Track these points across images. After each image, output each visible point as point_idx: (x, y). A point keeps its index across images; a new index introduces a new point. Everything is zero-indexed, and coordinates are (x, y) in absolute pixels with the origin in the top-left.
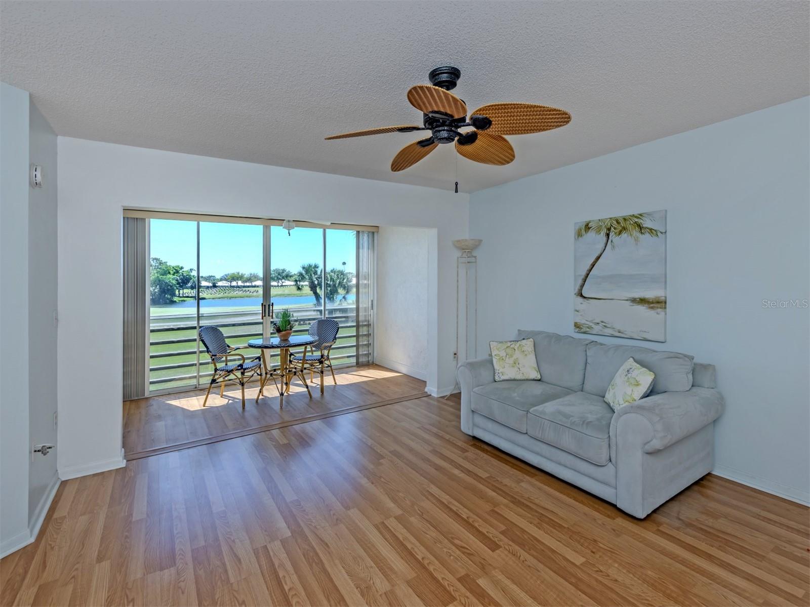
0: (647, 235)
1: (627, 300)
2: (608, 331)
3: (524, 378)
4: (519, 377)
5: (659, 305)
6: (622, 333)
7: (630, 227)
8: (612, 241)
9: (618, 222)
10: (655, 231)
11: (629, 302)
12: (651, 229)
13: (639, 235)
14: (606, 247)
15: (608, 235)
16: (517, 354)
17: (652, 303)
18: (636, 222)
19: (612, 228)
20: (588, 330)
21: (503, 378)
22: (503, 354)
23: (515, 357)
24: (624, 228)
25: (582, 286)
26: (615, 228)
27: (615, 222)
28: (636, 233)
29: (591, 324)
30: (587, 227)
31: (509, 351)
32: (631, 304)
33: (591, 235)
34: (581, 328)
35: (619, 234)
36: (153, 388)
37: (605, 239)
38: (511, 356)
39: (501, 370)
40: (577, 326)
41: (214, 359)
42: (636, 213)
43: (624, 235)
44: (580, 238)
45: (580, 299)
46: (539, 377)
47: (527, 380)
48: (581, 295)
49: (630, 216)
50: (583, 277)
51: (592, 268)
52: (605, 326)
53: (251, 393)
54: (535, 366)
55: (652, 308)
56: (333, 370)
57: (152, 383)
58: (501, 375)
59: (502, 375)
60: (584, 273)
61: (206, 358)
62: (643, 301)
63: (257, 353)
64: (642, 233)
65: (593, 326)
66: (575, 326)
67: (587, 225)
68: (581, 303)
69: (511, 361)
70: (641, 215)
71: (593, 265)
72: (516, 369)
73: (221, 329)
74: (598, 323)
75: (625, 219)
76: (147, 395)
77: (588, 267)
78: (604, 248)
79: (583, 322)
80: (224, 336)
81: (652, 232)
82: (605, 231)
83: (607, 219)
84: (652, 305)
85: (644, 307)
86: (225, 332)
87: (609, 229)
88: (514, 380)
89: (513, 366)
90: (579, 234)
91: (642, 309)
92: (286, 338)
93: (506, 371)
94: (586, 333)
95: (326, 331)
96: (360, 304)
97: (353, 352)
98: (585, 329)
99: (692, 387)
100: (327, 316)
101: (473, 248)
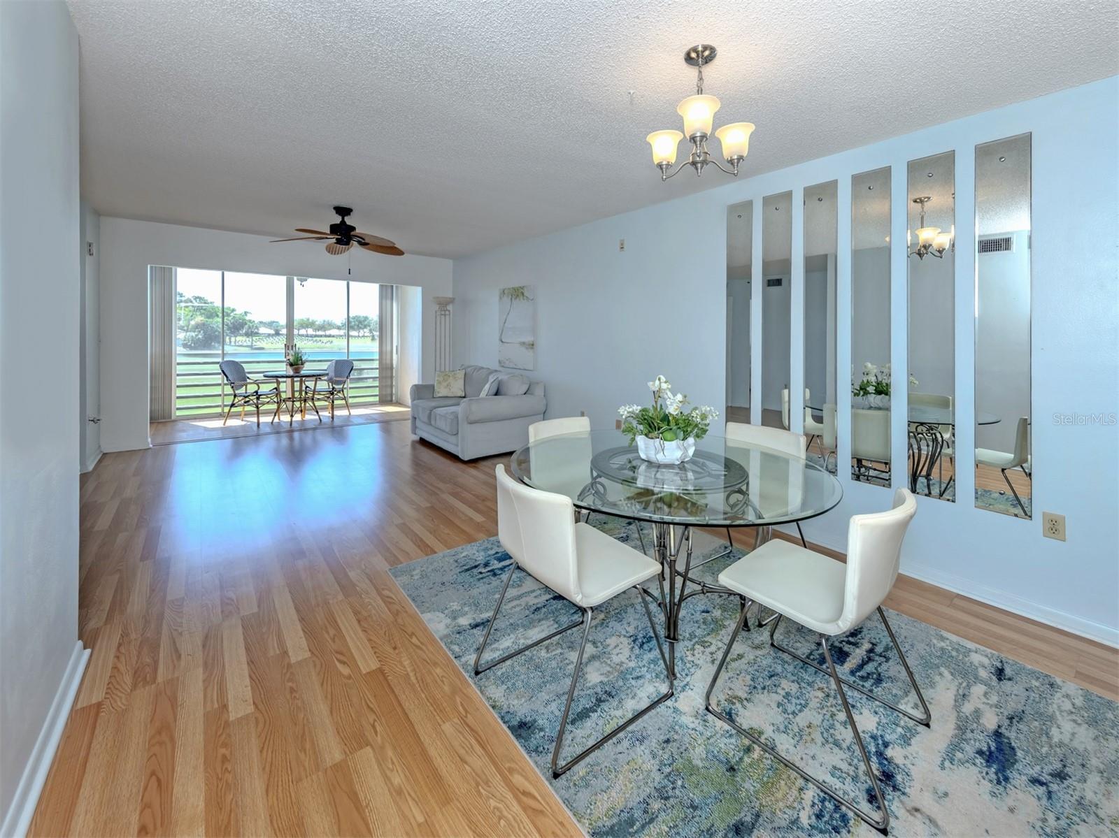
0: (527, 300)
1: (517, 343)
3: (452, 395)
4: (450, 395)
5: (530, 347)
7: (519, 294)
8: (513, 305)
9: (516, 291)
11: (519, 344)
12: (528, 297)
13: (523, 300)
14: (511, 307)
15: (511, 299)
16: (451, 380)
17: (527, 345)
18: (522, 292)
21: (440, 395)
22: (441, 380)
23: (449, 381)
25: (501, 335)
26: (514, 295)
27: (514, 290)
28: (522, 298)
29: (506, 361)
30: (503, 292)
31: (446, 377)
32: (519, 346)
33: (505, 298)
36: (179, 413)
37: (510, 301)
38: (446, 381)
39: (439, 390)
40: (500, 362)
42: (522, 285)
43: (518, 299)
44: (500, 300)
45: (501, 343)
46: (463, 395)
47: (455, 396)
48: (502, 341)
49: (519, 287)
50: (502, 328)
51: (505, 322)
54: (463, 389)
56: (347, 406)
57: (178, 410)
59: (438, 393)
60: (502, 326)
61: (228, 390)
62: (524, 344)
68: (502, 346)
69: (445, 384)
70: (524, 287)
72: (448, 389)
73: (243, 365)
74: (509, 360)
75: (517, 289)
76: (174, 418)
78: (510, 309)
79: (502, 358)
80: (246, 371)
81: (529, 299)
82: (510, 297)
83: (511, 287)
85: (525, 348)
86: (247, 368)
87: (512, 296)
88: (447, 397)
90: (500, 298)
92: (297, 371)
93: (442, 391)
94: (503, 366)
95: (343, 369)
96: (384, 349)
97: (376, 391)
98: (503, 364)
99: (524, 394)
100: (350, 358)
101: (448, 304)
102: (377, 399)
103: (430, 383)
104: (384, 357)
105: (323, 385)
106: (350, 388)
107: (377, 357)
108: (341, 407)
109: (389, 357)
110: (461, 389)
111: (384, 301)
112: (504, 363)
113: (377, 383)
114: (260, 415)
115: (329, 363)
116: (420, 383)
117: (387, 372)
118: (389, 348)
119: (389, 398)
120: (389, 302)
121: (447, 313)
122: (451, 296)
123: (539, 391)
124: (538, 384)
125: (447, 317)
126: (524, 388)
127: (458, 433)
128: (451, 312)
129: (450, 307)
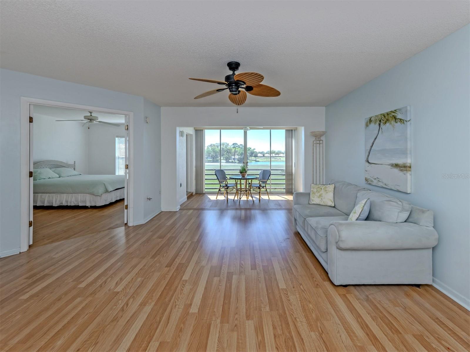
0: (399, 123)
1: (389, 165)
2: (380, 184)
3: (323, 204)
4: (322, 203)
5: (405, 169)
6: (387, 186)
7: (390, 119)
8: (382, 128)
9: (385, 117)
10: (403, 120)
11: (390, 166)
12: (401, 119)
13: (395, 123)
14: (379, 132)
15: (380, 125)
16: (322, 192)
17: (402, 167)
18: (393, 116)
19: (382, 120)
20: (371, 182)
21: (313, 202)
22: (315, 190)
23: (321, 193)
24: (388, 120)
25: (368, 156)
26: (383, 120)
27: (383, 116)
28: (393, 122)
29: (373, 179)
30: (370, 121)
31: (319, 189)
32: (391, 167)
33: (372, 125)
34: (368, 181)
35: (385, 123)
36: (206, 190)
37: (378, 127)
38: (319, 192)
39: (313, 198)
40: (366, 180)
41: (220, 182)
42: (393, 110)
43: (388, 124)
44: (367, 128)
45: (367, 164)
46: (333, 205)
47: (326, 206)
48: (368, 162)
49: (390, 112)
50: (368, 151)
51: (373, 145)
52: (379, 181)
53: (231, 197)
54: (333, 200)
55: (401, 170)
58: (312, 201)
59: (313, 201)
60: (369, 149)
62: (396, 166)
63: (233, 182)
64: (396, 122)
65: (374, 180)
66: (365, 180)
67: (370, 119)
68: (368, 167)
69: (318, 194)
70: (395, 111)
71: (373, 144)
72: (320, 199)
73: (224, 171)
74: (376, 179)
75: (388, 114)
76: (204, 192)
77: (371, 145)
78: (378, 133)
79: (369, 177)
81: (401, 121)
82: (378, 122)
83: (379, 115)
84: (402, 169)
85: (398, 170)
87: (380, 121)
88: (319, 205)
89: (319, 198)
90: (367, 126)
91: (396, 171)
92: (243, 176)
93: (315, 200)
94: (370, 184)
95: (266, 175)
96: (288, 164)
97: (284, 186)
98: (370, 182)
99: (405, 221)
100: (271, 169)
101: (321, 135)
102: (284, 190)
103: (308, 192)
104: (288, 169)
105: (256, 182)
106: (272, 184)
107: (284, 168)
108: (264, 194)
109: (290, 168)
110: (331, 200)
111: (288, 139)
112: (372, 181)
113: (284, 182)
114: (228, 194)
115: (261, 171)
116: (304, 191)
117: (289, 176)
118: (291, 164)
119: (291, 191)
120: (290, 139)
121: (321, 142)
122: (324, 130)
123: (426, 220)
124: (423, 212)
125: (321, 145)
126: (405, 215)
127: (327, 251)
128: (324, 141)
129: (323, 138)
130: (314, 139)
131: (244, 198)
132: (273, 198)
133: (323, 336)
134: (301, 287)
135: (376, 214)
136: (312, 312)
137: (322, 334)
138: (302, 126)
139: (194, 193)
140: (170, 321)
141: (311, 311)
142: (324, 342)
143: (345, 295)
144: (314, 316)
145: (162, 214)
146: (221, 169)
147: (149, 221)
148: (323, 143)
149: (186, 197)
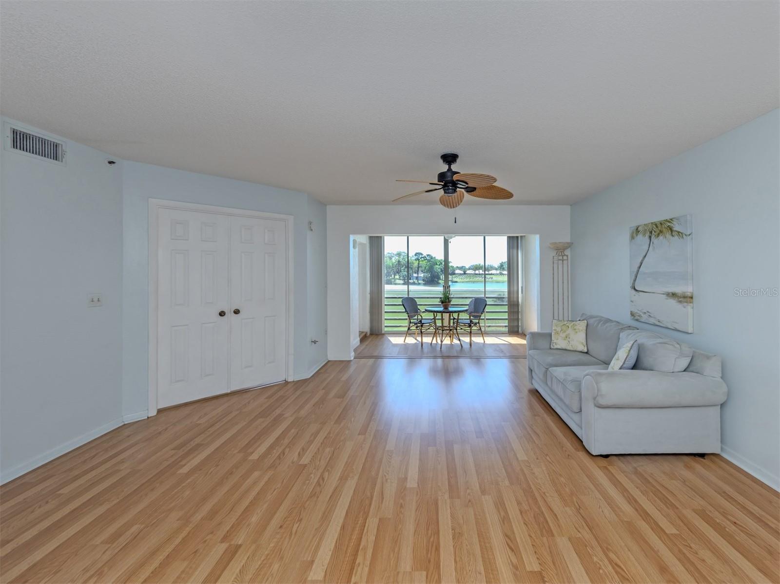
0: (676, 237)
1: (663, 294)
2: (652, 321)
3: (572, 349)
4: (568, 348)
5: (685, 300)
6: (661, 323)
7: (664, 230)
8: (653, 243)
9: (657, 227)
10: (682, 233)
11: (665, 295)
12: (679, 232)
13: (670, 237)
14: (649, 247)
15: (650, 237)
16: (570, 331)
17: (681, 297)
18: (669, 226)
19: (653, 232)
20: (639, 318)
21: (556, 347)
22: (559, 329)
23: (567, 332)
24: (661, 232)
25: (635, 280)
26: (655, 232)
27: (655, 226)
28: (668, 235)
29: (641, 313)
30: (637, 230)
31: (564, 328)
32: (666, 297)
33: (640, 237)
34: (635, 316)
35: (658, 236)
36: (386, 329)
37: (648, 241)
38: (565, 332)
39: (555, 341)
40: (632, 314)
41: (410, 317)
42: (668, 218)
43: (661, 238)
44: (633, 240)
45: (633, 292)
46: (586, 350)
47: (576, 351)
48: (635, 289)
49: (664, 220)
50: (635, 273)
51: (641, 265)
52: (650, 316)
53: (427, 340)
54: (585, 343)
55: (680, 302)
56: (482, 333)
57: (386, 326)
58: (554, 344)
59: (556, 344)
60: (636, 270)
61: (405, 316)
62: (673, 295)
63: (431, 316)
64: (672, 235)
65: (642, 315)
66: (631, 314)
67: (637, 229)
68: (635, 295)
69: (564, 335)
70: (671, 220)
71: (641, 264)
72: (566, 342)
73: (416, 299)
74: (645, 313)
75: (661, 224)
76: (383, 332)
77: (638, 265)
78: (648, 249)
79: (636, 311)
80: (418, 303)
81: (679, 235)
82: (648, 234)
83: (649, 223)
84: (680, 299)
85: (675, 301)
86: (418, 301)
87: (651, 232)
88: (566, 350)
89: (565, 339)
90: (632, 238)
91: (673, 302)
92: (446, 307)
93: (560, 342)
94: (637, 320)
95: (479, 306)
96: (512, 289)
97: (506, 323)
98: (637, 317)
99: (684, 371)
100: (486, 296)
101: (565, 249)
102: (506, 329)
103: (547, 331)
104: (512, 296)
105: (464, 316)
106: (487, 319)
107: (506, 295)
108: (477, 334)
109: (515, 295)
110: (582, 343)
111: (511, 250)
112: (640, 316)
114: (423, 335)
115: (471, 300)
116: (540, 331)
117: (514, 308)
118: (516, 288)
119: (516, 329)
120: (515, 251)
121: (565, 258)
122: (569, 241)
123: (712, 369)
124: (708, 358)
125: (565, 262)
126: (684, 363)
127: (581, 411)
128: (569, 257)
129: (568, 252)
130: (553, 253)
131: (447, 341)
132: (490, 340)
133: (581, 511)
134: (548, 458)
135: (647, 361)
136: (565, 486)
137: (579, 509)
138: (535, 233)
139: (368, 334)
140: (385, 496)
141: (563, 485)
142: (583, 517)
143: (606, 467)
144: (567, 490)
145: (329, 364)
146: (410, 296)
147: (315, 374)
148: (568, 259)
149: (358, 339)
